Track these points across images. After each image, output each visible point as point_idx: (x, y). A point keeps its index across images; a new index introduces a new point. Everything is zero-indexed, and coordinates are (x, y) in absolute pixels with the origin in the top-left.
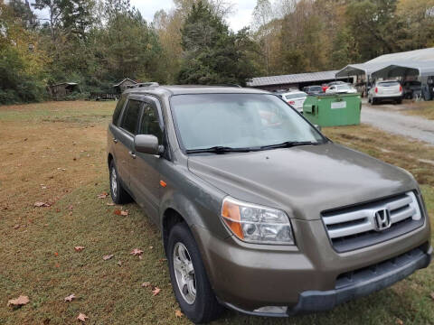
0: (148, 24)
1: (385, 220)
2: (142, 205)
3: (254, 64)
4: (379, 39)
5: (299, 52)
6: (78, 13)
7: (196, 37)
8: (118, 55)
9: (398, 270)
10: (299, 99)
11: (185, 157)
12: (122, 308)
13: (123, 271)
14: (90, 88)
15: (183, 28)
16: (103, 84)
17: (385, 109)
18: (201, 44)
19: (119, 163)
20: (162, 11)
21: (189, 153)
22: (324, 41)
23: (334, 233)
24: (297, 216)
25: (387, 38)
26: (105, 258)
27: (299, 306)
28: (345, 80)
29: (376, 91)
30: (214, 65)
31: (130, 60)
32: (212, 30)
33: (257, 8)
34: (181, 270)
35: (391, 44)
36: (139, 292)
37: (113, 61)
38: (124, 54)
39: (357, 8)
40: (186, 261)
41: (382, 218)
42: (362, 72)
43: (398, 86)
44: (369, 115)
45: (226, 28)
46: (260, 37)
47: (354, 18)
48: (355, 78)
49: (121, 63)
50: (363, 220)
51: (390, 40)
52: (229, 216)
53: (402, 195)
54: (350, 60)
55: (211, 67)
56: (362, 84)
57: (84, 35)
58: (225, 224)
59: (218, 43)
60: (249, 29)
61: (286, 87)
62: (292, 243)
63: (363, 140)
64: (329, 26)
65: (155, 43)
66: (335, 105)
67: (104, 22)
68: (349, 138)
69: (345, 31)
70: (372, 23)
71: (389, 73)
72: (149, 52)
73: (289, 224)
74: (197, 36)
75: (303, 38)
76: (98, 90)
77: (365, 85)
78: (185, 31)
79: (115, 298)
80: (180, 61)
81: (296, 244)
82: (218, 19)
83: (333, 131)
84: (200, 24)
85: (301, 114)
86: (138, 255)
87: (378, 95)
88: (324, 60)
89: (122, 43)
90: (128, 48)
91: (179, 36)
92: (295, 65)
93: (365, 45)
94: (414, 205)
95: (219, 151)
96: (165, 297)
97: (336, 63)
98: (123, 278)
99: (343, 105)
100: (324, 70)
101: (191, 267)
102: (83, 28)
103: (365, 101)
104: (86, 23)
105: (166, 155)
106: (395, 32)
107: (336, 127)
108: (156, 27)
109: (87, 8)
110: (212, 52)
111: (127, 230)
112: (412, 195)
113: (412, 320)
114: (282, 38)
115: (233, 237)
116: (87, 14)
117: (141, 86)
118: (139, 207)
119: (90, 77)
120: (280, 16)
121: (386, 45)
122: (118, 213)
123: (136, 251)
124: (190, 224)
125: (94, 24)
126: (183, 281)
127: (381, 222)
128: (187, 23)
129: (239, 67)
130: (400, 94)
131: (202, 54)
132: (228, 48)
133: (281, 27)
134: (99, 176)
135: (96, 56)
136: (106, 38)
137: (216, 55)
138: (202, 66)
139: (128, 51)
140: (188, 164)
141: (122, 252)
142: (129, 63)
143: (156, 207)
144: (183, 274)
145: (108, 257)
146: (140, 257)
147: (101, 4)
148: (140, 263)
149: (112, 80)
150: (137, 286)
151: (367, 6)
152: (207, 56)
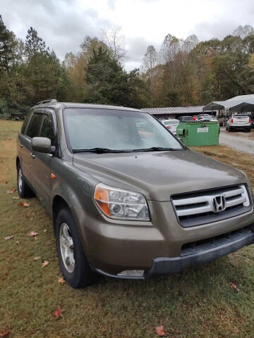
0: (61, 62)
1: (221, 205)
2: (41, 199)
3: (143, 98)
4: (236, 84)
5: (176, 90)
6: (3, 50)
8: (34, 85)
9: (231, 243)
10: (174, 125)
11: (71, 155)
12: (15, 276)
13: (19, 249)
14: (11, 110)
15: (87, 67)
16: (22, 108)
17: (238, 135)
18: (101, 80)
19: (23, 164)
20: (71, 53)
21: (75, 152)
22: (196, 83)
23: (181, 213)
25: (242, 83)
26: (6, 238)
27: (152, 270)
28: (210, 113)
29: (232, 122)
30: (111, 96)
31: (45, 89)
32: (110, 70)
33: (146, 55)
34: (65, 246)
35: (244, 87)
36: (31, 264)
37: (30, 89)
38: (39, 84)
39: (221, 59)
40: (69, 238)
41: (219, 203)
42: (222, 108)
43: (248, 119)
44: (225, 139)
45: (121, 69)
46: (147, 77)
47: (218, 67)
48: (217, 111)
49: (37, 92)
50: (204, 204)
51: (244, 85)
52: (100, 198)
53: (236, 187)
54: (214, 98)
55: (108, 98)
56: (222, 116)
57: (8, 68)
58: (97, 205)
59: (114, 80)
60: (138, 70)
61: (166, 116)
62: (149, 219)
63: (220, 157)
64: (199, 72)
65: (65, 78)
66: (200, 130)
67: (24, 58)
68: (209, 154)
69: (212, 76)
70: (231, 72)
71: (242, 109)
72: (60, 84)
73: (146, 205)
74: (98, 73)
75: (180, 80)
76: (17, 112)
77: (224, 117)
78: (89, 70)
79: (10, 269)
80: (84, 93)
81: (151, 221)
82: (115, 62)
83: (198, 149)
84: (101, 64)
85: (174, 136)
86: (34, 236)
87: (233, 125)
88: (196, 98)
89: (39, 76)
90: (42, 80)
91: (84, 72)
92: (173, 100)
93: (225, 88)
94: (245, 195)
95: (99, 151)
96: (52, 268)
97: (204, 100)
98: (19, 254)
99: (206, 130)
100: (195, 105)
101: (71, 242)
102: (7, 63)
103: (223, 129)
104: (10, 59)
105: (57, 154)
106: (247, 79)
107: (201, 147)
108: (67, 65)
109: (11, 46)
110: (110, 87)
111: (27, 217)
112: (243, 187)
113: (243, 285)
114: (164, 79)
115: (102, 215)
116: (10, 51)
117: (44, 103)
118: (39, 200)
119: (11, 102)
120: (163, 62)
121: (241, 88)
122: (21, 205)
123: (33, 233)
124: (70, 206)
125: (16, 60)
126: (67, 254)
127: (218, 206)
128: (90, 63)
129: (130, 99)
130: (249, 124)
131: (102, 88)
132: (122, 85)
133: (164, 71)
134: (10, 176)
135: (17, 85)
136: (26, 72)
137: (113, 89)
138: (101, 97)
139: (43, 82)
140: (73, 160)
141: (20, 234)
142: (44, 92)
143: (48, 196)
144: (66, 249)
145: (9, 238)
146: (36, 238)
147: (22, 44)
148: (35, 243)
149: (30, 104)
150: (30, 259)
151: (228, 59)
152: (106, 90)
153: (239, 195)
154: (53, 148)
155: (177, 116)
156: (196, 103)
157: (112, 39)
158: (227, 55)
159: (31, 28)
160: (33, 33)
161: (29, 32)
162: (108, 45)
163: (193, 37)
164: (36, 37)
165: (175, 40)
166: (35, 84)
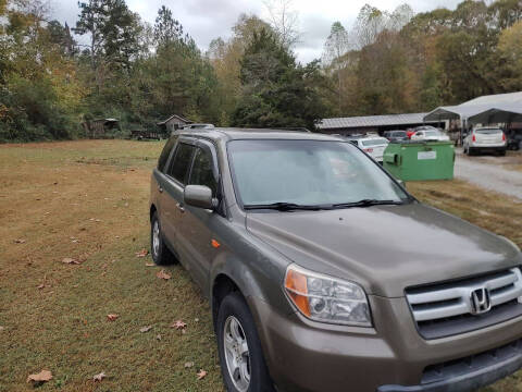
0: (202, 54)
1: (483, 302)
2: (187, 267)
3: (326, 102)
4: (477, 77)
5: (379, 89)
6: (123, 39)
7: (257, 70)
10: (378, 146)
11: (243, 213)
13: (162, 348)
14: (132, 125)
15: (242, 59)
16: (147, 121)
17: (484, 162)
18: (262, 78)
19: (163, 216)
20: (219, 39)
21: (247, 208)
22: (411, 79)
23: (420, 315)
24: (375, 291)
25: (487, 76)
26: (142, 330)
28: (435, 125)
29: (474, 139)
30: (276, 103)
31: (179, 94)
32: (277, 62)
33: (330, 37)
34: (232, 350)
35: (492, 83)
36: (181, 374)
37: (160, 96)
38: (173, 87)
39: (451, 39)
40: (240, 340)
41: (480, 299)
42: (456, 116)
43: (501, 134)
44: (465, 168)
45: (293, 59)
46: (333, 70)
47: (446, 52)
48: (447, 122)
49: (169, 98)
50: (456, 301)
51: (491, 79)
52: (293, 287)
53: (506, 271)
54: (442, 100)
55: (273, 105)
56: (456, 130)
57: (128, 64)
58: (289, 298)
59: (283, 77)
60: (320, 61)
61: (363, 130)
62: (369, 324)
63: (457, 200)
64: (416, 60)
65: (209, 76)
66: (422, 155)
67: (153, 50)
68: (439, 195)
69: (436, 67)
70: (469, 58)
71: (490, 118)
72: (202, 86)
73: (365, 301)
74: (259, 68)
75: (384, 73)
76: (140, 128)
77: (459, 131)
78: (245, 63)
79: (152, 380)
80: (237, 97)
81: (373, 326)
82: (284, 50)
83: (420, 186)
84: (262, 55)
85: (380, 164)
86: (181, 328)
87: (475, 144)
88: (410, 100)
89: (172, 75)
90: (177, 81)
91: (237, 68)
92: (374, 105)
93: (459, 84)
95: (283, 208)
96: (211, 382)
97: (424, 104)
98: (162, 356)
99: (433, 155)
100: (409, 112)
101: (245, 347)
102: (127, 57)
103: (459, 151)
104: (131, 51)
105: (220, 210)
106: (497, 69)
107: (423, 182)
108: (212, 57)
109: (135, 33)
110: (275, 88)
111: (168, 296)
112: (517, 270)
114: (358, 73)
115: (299, 314)
116: (133, 40)
117: (193, 127)
118: (184, 269)
119: (132, 113)
120: (358, 47)
121: (486, 83)
123: (179, 324)
124: (246, 295)
125: (140, 53)
126: (234, 363)
127: (478, 303)
128: (247, 53)
129: (307, 106)
130: (503, 144)
131: (264, 90)
132: (294, 84)
133: (358, 59)
134: (138, 230)
135: (141, 89)
136: (153, 69)
137: (281, 91)
138: (262, 104)
139: (178, 84)
140: (246, 222)
141: (162, 324)
142: (178, 97)
143: (206, 271)
144: (235, 355)
145: (146, 329)
146: (184, 331)
147: (149, 30)
148: (183, 338)
149: (158, 116)
150: (179, 366)
151: (463, 38)
152: (270, 92)
153: (511, 286)
154: (215, 201)
155: (381, 130)
156: (411, 109)
157: (280, 17)
158: (463, 32)
159: (164, 7)
160: (165, 14)
161: (160, 13)
162: (273, 25)
163: (406, 8)
164: (170, 19)
165: (376, 13)
166: (167, 87)
